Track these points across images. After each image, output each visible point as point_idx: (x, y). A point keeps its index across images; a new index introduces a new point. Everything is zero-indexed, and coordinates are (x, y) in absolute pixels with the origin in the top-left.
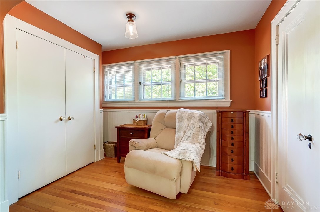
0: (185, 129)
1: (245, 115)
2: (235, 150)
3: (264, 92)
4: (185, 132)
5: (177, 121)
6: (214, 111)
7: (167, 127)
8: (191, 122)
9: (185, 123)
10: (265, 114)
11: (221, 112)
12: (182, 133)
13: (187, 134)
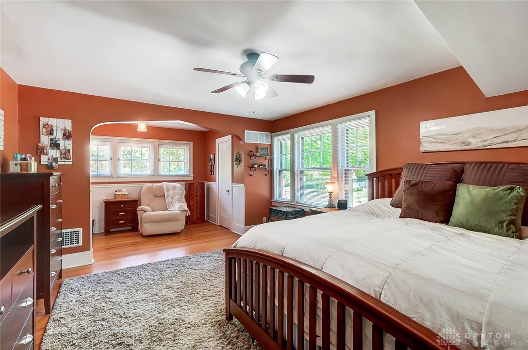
0: (172, 196)
1: (203, 184)
2: (198, 207)
3: (212, 171)
4: (172, 198)
5: (165, 191)
6: (184, 183)
7: (155, 197)
8: (176, 191)
9: (171, 192)
10: (212, 184)
11: (191, 183)
12: (170, 199)
13: (175, 198)
